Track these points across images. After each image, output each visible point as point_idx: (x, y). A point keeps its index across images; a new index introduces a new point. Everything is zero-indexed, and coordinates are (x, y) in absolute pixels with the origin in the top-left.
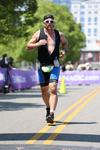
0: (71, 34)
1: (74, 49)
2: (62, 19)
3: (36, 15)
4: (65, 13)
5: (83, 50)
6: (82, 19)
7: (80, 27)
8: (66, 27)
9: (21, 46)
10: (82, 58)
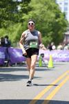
0: (57, 21)
1: (59, 33)
2: (50, 8)
3: (30, 5)
5: (66, 33)
6: (66, 9)
7: (64, 15)
8: (53, 15)
9: (17, 30)
10: (65, 40)
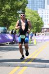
0: (38, 21)
1: (39, 27)
2: (35, 15)
4: (36, 14)
6: (42, 16)
7: (42, 19)
8: (36, 19)
